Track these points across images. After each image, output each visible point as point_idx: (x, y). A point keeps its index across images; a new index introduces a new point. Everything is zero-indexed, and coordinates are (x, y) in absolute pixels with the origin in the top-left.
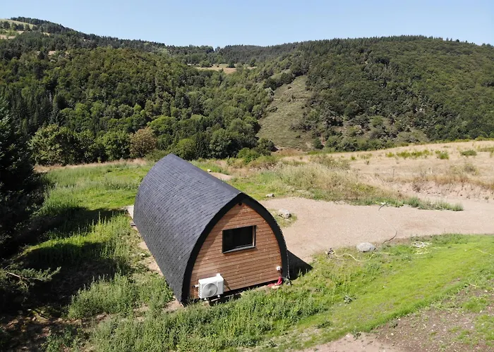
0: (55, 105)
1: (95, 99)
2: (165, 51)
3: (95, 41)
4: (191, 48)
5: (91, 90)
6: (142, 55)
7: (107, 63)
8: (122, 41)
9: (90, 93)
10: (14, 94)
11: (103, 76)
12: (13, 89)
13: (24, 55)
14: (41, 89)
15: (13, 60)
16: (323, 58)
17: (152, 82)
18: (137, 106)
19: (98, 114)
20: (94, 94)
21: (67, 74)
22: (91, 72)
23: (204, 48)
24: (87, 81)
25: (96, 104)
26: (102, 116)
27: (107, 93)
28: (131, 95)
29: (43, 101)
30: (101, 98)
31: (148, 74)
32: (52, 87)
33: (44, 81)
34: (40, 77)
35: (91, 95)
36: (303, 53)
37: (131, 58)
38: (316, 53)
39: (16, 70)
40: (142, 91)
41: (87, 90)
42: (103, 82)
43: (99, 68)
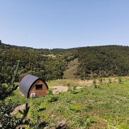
1: (8, 65)
2: (33, 50)
3: (10, 47)
4: (42, 49)
5: (7, 63)
6: (25, 51)
7: (13, 54)
8: (18, 47)
9: (6, 63)
11: (12, 58)
16: (83, 52)
17: (28, 60)
18: (22, 68)
19: (9, 70)
20: (8, 64)
22: (8, 57)
24: (6, 59)
25: (8, 67)
26: (10, 71)
27: (12, 64)
30: (10, 65)
31: (27, 57)
35: (7, 64)
37: (21, 52)
38: (81, 51)
40: (24, 63)
41: (6, 62)
42: (11, 60)
43: (10, 55)
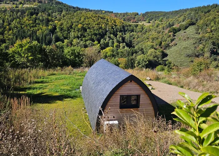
0: (54, 39)
1: (75, 38)
2: (113, 15)
5: (73, 33)
6: (101, 16)
7: (82, 19)
10: (33, 34)
11: (80, 26)
12: (33, 31)
13: (40, 14)
14: (47, 32)
15: (34, 16)
17: (105, 29)
18: (96, 42)
20: (74, 35)
21: (62, 24)
22: (74, 24)
23: (133, 14)
24: (71, 28)
25: (74, 40)
27: (81, 35)
28: (93, 36)
29: (48, 37)
30: (78, 37)
32: (53, 31)
33: (49, 28)
34: (47, 25)
36: (193, 13)
39: (35, 22)
40: (99, 34)
41: (71, 33)
42: (79, 29)
43: (78, 22)
